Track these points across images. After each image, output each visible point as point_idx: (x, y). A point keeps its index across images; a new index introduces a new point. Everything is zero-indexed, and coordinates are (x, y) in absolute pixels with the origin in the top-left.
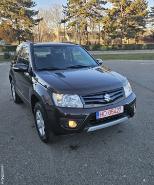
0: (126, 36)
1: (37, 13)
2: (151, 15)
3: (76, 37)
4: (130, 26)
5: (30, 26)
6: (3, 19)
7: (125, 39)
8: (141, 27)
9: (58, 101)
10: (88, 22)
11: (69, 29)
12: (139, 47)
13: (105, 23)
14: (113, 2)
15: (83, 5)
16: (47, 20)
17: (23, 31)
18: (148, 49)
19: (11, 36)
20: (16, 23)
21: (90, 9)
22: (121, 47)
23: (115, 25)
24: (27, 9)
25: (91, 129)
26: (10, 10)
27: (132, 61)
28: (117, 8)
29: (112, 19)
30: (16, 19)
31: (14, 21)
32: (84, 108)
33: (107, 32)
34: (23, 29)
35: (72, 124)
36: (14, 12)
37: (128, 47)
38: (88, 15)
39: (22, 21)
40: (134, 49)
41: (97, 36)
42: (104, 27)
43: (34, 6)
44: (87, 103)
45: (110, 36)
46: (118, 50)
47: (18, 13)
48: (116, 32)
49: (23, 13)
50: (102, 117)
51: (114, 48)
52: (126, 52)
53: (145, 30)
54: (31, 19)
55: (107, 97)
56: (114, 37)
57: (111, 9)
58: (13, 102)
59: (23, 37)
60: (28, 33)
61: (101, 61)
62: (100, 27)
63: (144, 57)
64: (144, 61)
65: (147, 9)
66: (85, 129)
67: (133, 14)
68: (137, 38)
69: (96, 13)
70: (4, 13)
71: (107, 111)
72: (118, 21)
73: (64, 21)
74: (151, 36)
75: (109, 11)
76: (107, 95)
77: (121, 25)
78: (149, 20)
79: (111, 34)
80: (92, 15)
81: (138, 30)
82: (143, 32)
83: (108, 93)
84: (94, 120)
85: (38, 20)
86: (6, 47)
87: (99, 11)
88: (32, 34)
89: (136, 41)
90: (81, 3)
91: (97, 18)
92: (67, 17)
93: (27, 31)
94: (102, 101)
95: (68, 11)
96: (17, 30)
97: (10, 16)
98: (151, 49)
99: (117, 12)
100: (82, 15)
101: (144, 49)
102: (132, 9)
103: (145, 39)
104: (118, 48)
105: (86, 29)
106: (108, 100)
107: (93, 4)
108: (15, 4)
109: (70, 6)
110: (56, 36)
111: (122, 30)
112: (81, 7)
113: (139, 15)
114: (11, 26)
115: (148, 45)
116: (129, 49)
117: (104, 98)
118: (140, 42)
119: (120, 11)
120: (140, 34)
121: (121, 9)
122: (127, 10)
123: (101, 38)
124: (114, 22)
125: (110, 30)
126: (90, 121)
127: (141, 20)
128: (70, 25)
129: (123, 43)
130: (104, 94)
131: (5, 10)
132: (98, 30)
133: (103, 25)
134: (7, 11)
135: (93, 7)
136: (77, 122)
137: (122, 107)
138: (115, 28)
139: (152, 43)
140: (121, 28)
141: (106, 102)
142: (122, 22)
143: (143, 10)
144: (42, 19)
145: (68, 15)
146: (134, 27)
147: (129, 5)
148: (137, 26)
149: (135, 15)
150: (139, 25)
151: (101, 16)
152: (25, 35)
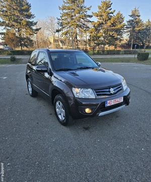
0: (108, 43)
1: (36, 24)
2: (127, 27)
3: (67, 44)
4: (111, 36)
5: (30, 34)
6: (8, 28)
7: (107, 46)
8: (119, 37)
9: (77, 93)
10: (78, 32)
11: (62, 38)
12: (118, 53)
13: (92, 32)
14: (97, 16)
15: (73, 18)
16: (44, 30)
17: (25, 38)
18: (125, 54)
19: (14, 42)
20: (19, 32)
21: (79, 21)
22: (104, 52)
23: (99, 35)
24: (28, 20)
25: (101, 114)
26: (13, 21)
27: (114, 63)
28: (100, 21)
29: (96, 30)
30: (19, 28)
31: (17, 30)
32: (96, 99)
33: (93, 40)
34: (25, 37)
35: (87, 110)
36: (17, 22)
37: (110, 52)
38: (78, 26)
39: (24, 30)
40: (114, 54)
41: (85, 43)
42: (90, 36)
43: (33, 18)
44: (98, 95)
45: (95, 43)
46: (102, 54)
47: (20, 23)
48: (100, 41)
49: (25, 23)
50: (109, 105)
51: (98, 53)
52: (108, 57)
53: (122, 39)
54: (31, 29)
55: (112, 91)
56: (98, 45)
57: (96, 22)
58: (29, 96)
59: (25, 43)
60: (29, 40)
61: (99, 63)
62: (87, 36)
63: (123, 60)
64: (123, 63)
65: (124, 22)
66: (98, 114)
67: (113, 26)
68: (116, 45)
69: (84, 25)
70: (9, 23)
71: (113, 101)
72: (101, 31)
73: (58, 31)
74: (126, 44)
75: (94, 23)
76: (112, 89)
77: (104, 35)
78: (125, 31)
79: (96, 42)
80: (80, 27)
81: (117, 39)
82: (121, 40)
83: (112, 88)
84: (103, 107)
85: (37, 30)
86: (11, 51)
87: (86, 23)
88: (32, 41)
89: (115, 48)
90: (72, 16)
91: (85, 29)
92: (61, 27)
93: (28, 39)
94: (108, 93)
95: (62, 23)
96: (19, 38)
97: (14, 26)
98: (127, 54)
99: (100, 24)
100: (73, 26)
101: (122, 54)
102: (112, 22)
103: (122, 46)
104: (102, 53)
105: (76, 38)
106: (112, 93)
107: (82, 17)
108: (18, 16)
109: (63, 18)
110: (51, 43)
111: (104, 39)
112: (72, 19)
113: (118, 27)
114: (14, 34)
115: (125, 51)
116: (111, 54)
117: (109, 91)
118: (118, 49)
119: (103, 24)
120: (118, 42)
121: (104, 22)
122: (109, 23)
123: (87, 44)
124: (98, 32)
125: (95, 38)
126: (101, 108)
127: (119, 31)
128: (63, 34)
129: (105, 49)
130: (110, 88)
131: (10, 21)
132: (85, 39)
133: (89, 35)
134: (11, 21)
135: (81, 19)
136: (92, 109)
137: (122, 98)
138: (99, 37)
139: (127, 50)
140: (104, 37)
141: (111, 94)
142: (105, 32)
143: (121, 23)
144: (40, 29)
145: (61, 26)
146: (114, 37)
147: (110, 19)
148: (116, 36)
149: (115, 26)
150: (118, 35)
151: (88, 27)
152: (26, 42)
